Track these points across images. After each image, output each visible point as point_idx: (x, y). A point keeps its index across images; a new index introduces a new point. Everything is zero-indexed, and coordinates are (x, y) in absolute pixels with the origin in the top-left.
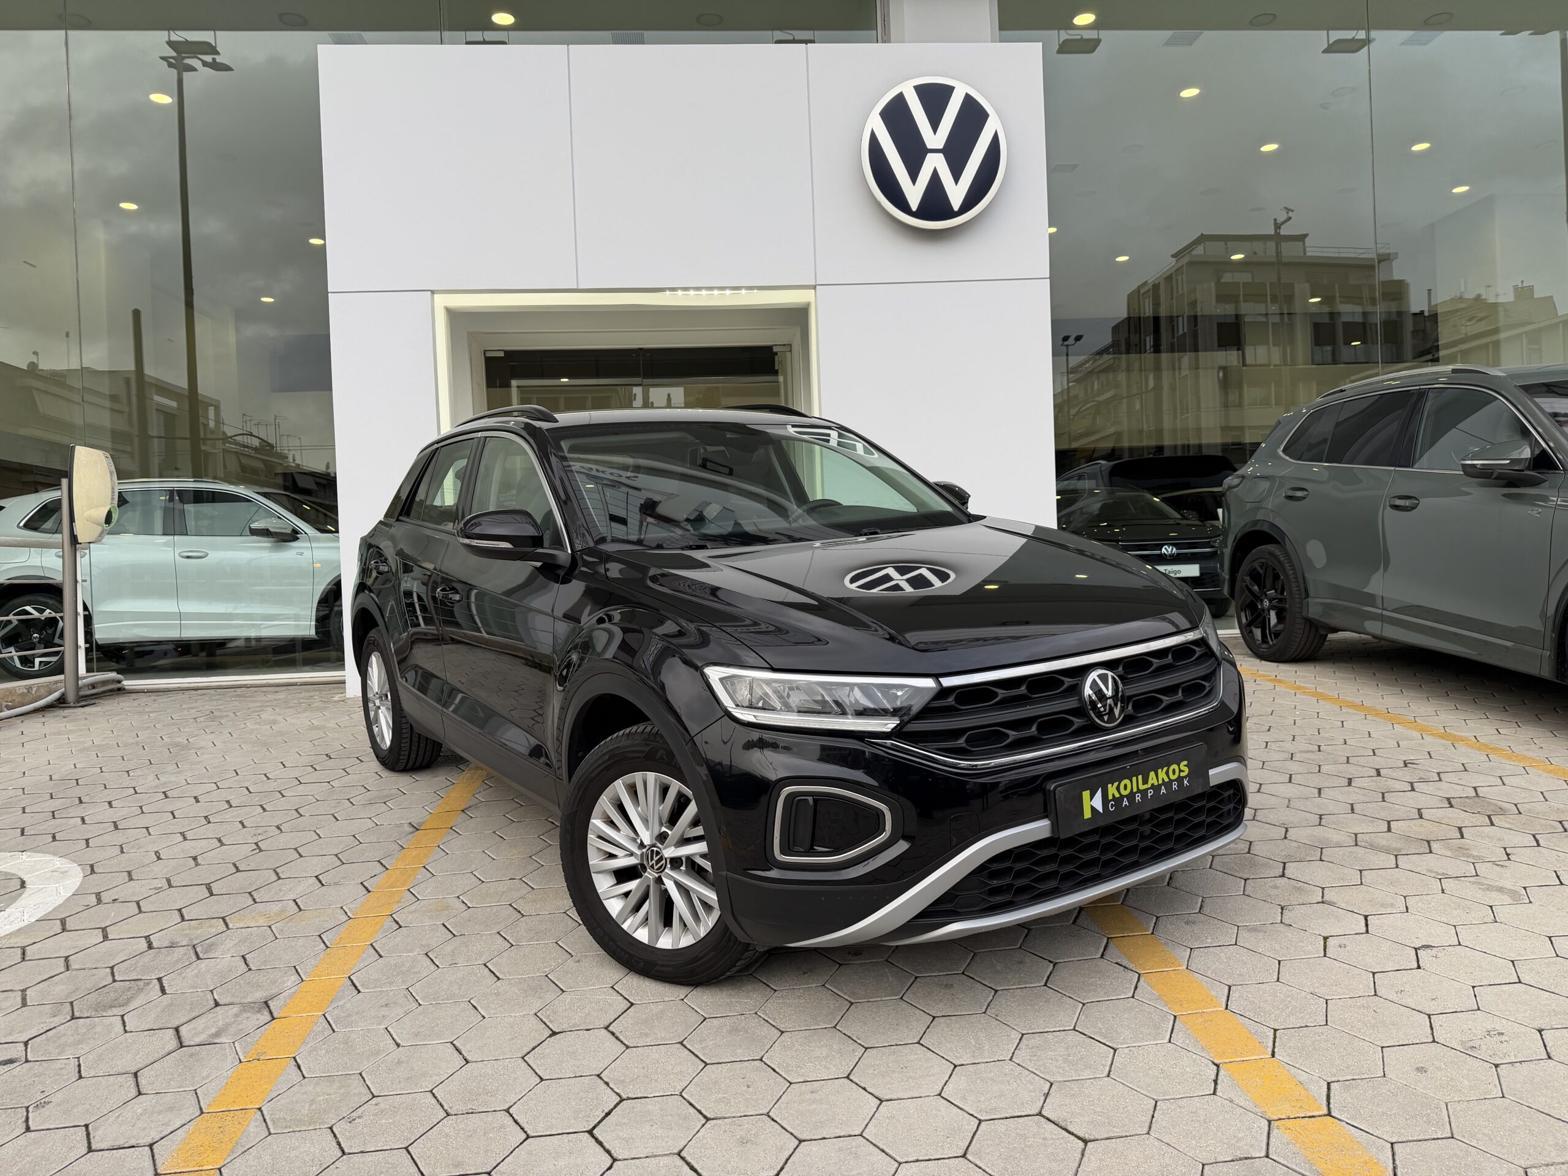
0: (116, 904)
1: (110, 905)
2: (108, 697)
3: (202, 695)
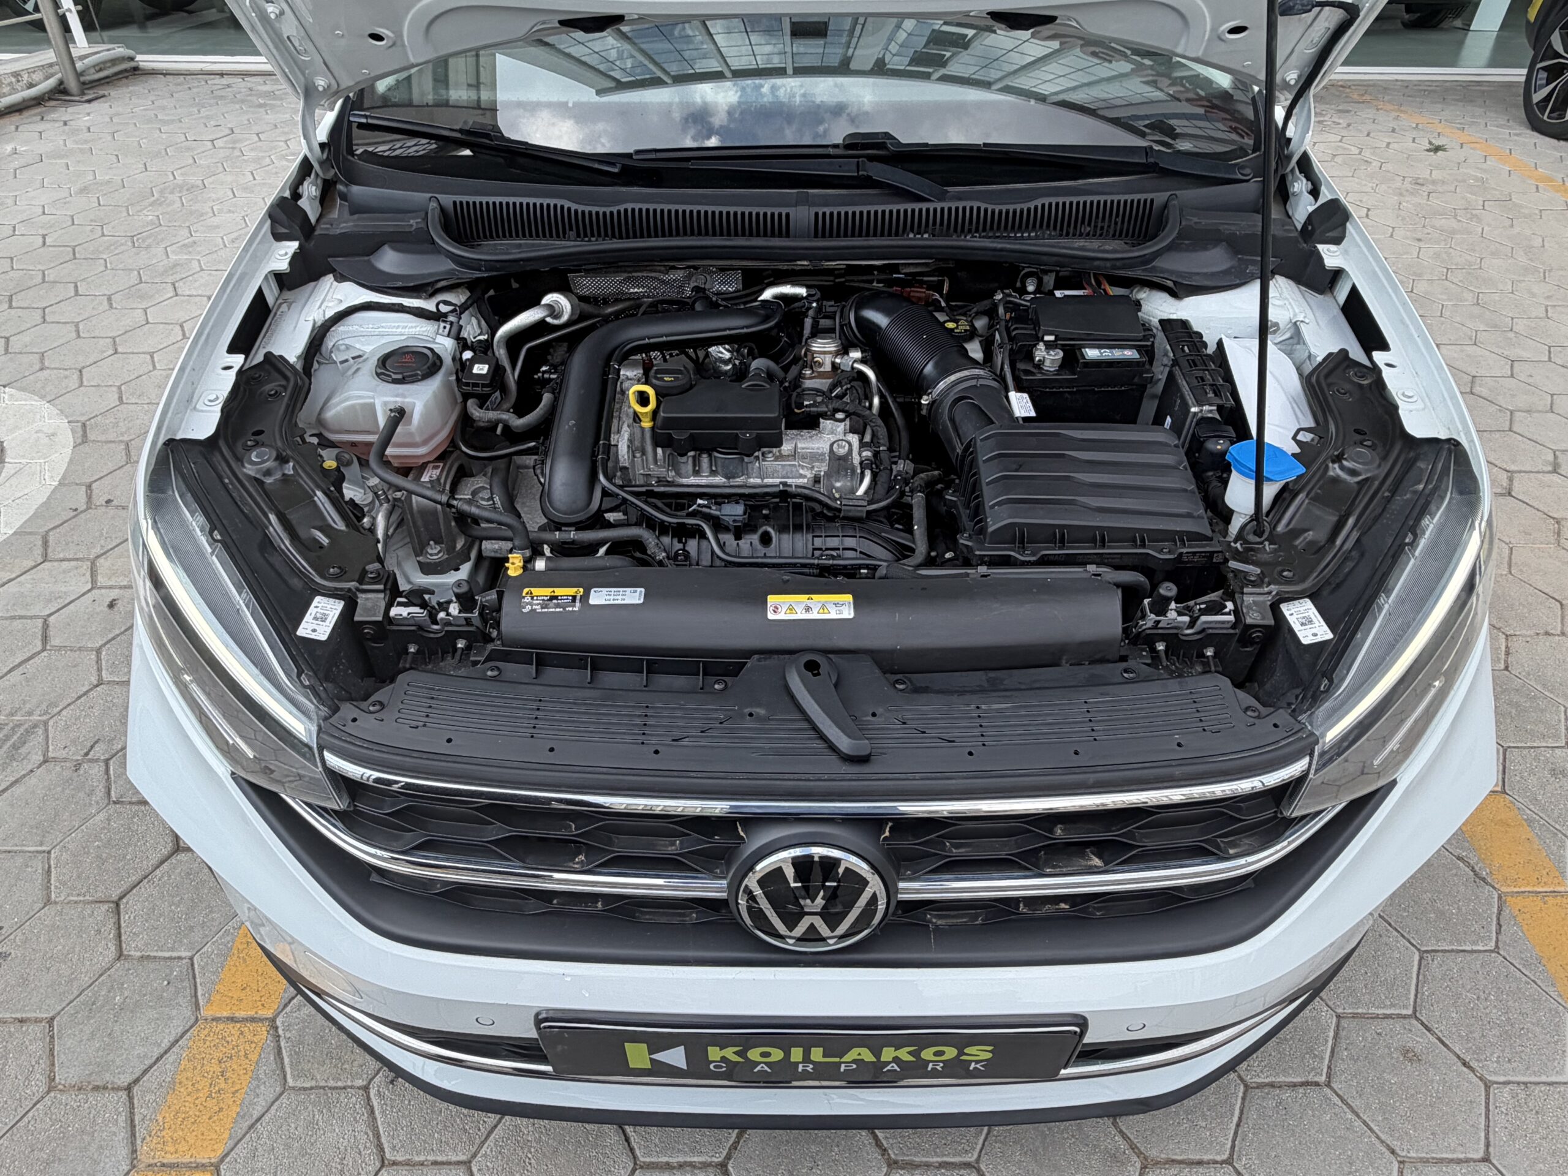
1: (103, 509)
2: (124, 81)
3: (229, 86)
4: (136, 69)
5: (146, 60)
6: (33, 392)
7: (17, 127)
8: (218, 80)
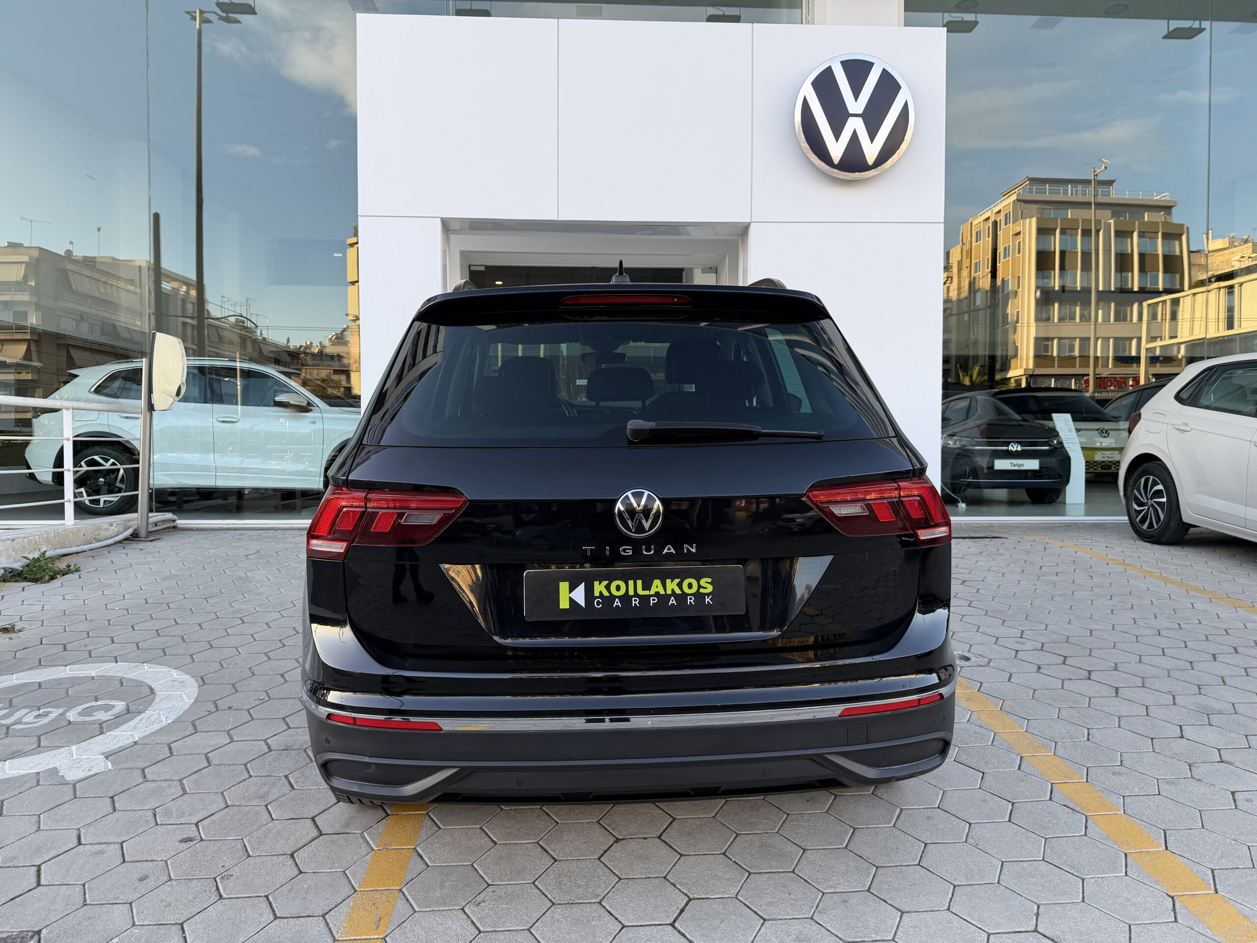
0: (233, 712)
1: (228, 711)
2: (167, 533)
3: (241, 535)
4: (174, 527)
5: (182, 522)
6: (163, 665)
7: (109, 552)
8: (232, 532)
